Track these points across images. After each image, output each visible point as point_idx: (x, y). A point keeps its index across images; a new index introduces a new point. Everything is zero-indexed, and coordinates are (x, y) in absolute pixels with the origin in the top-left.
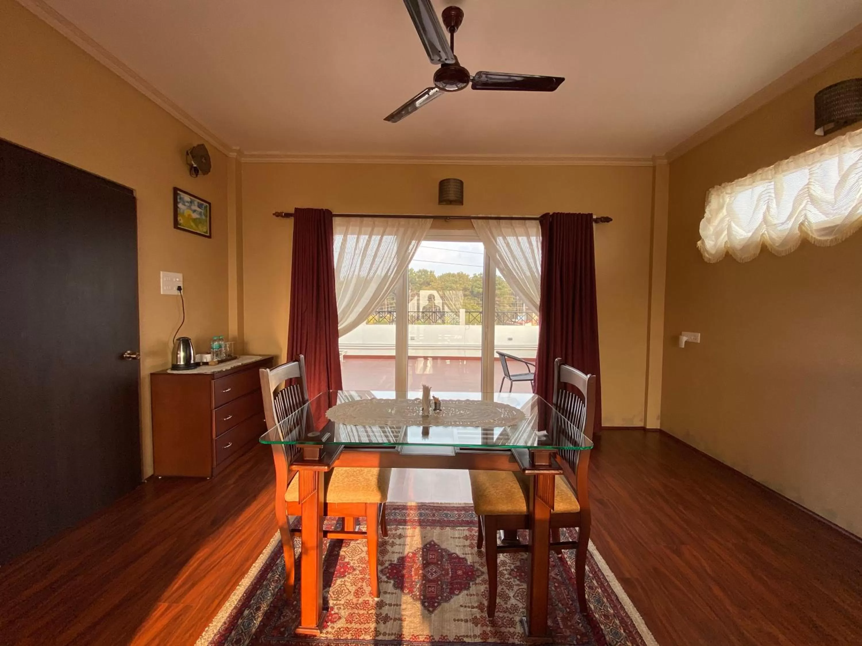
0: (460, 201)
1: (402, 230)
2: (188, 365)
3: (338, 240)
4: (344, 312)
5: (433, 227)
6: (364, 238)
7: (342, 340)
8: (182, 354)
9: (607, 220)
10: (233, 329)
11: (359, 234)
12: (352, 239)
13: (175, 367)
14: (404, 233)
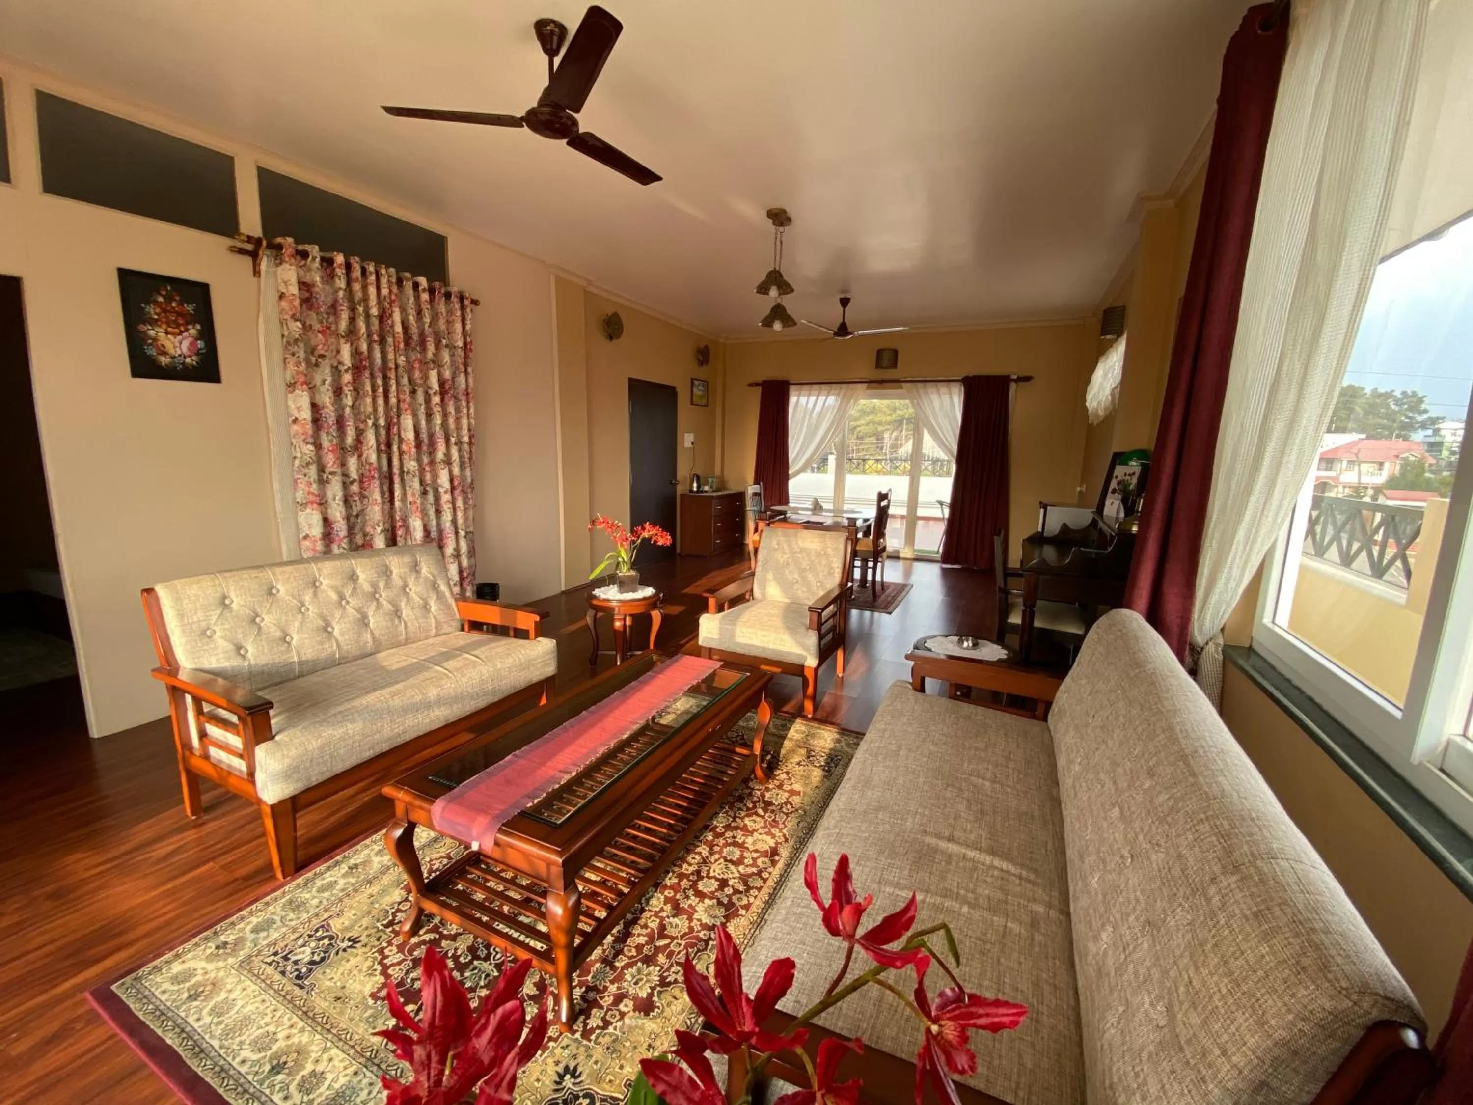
0: (894, 365)
1: (843, 392)
2: (698, 491)
3: (793, 400)
4: (794, 460)
5: (868, 388)
6: (813, 399)
7: (791, 483)
8: (695, 485)
9: (1027, 379)
10: (717, 471)
11: (809, 395)
12: (803, 399)
13: (691, 491)
14: (845, 394)
